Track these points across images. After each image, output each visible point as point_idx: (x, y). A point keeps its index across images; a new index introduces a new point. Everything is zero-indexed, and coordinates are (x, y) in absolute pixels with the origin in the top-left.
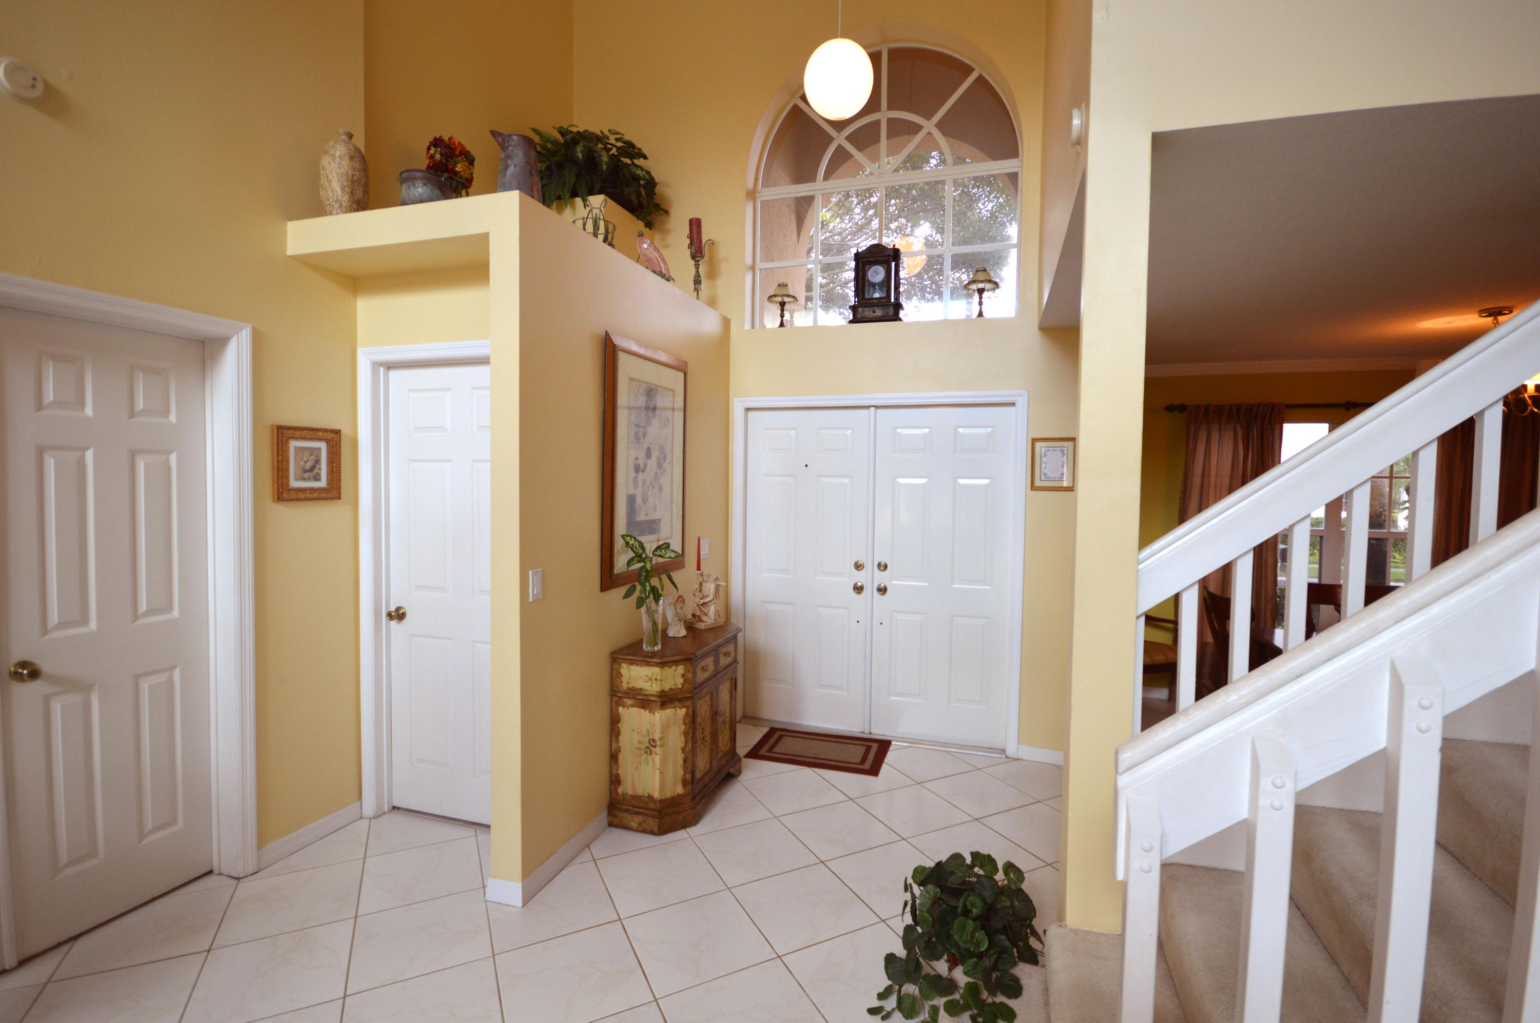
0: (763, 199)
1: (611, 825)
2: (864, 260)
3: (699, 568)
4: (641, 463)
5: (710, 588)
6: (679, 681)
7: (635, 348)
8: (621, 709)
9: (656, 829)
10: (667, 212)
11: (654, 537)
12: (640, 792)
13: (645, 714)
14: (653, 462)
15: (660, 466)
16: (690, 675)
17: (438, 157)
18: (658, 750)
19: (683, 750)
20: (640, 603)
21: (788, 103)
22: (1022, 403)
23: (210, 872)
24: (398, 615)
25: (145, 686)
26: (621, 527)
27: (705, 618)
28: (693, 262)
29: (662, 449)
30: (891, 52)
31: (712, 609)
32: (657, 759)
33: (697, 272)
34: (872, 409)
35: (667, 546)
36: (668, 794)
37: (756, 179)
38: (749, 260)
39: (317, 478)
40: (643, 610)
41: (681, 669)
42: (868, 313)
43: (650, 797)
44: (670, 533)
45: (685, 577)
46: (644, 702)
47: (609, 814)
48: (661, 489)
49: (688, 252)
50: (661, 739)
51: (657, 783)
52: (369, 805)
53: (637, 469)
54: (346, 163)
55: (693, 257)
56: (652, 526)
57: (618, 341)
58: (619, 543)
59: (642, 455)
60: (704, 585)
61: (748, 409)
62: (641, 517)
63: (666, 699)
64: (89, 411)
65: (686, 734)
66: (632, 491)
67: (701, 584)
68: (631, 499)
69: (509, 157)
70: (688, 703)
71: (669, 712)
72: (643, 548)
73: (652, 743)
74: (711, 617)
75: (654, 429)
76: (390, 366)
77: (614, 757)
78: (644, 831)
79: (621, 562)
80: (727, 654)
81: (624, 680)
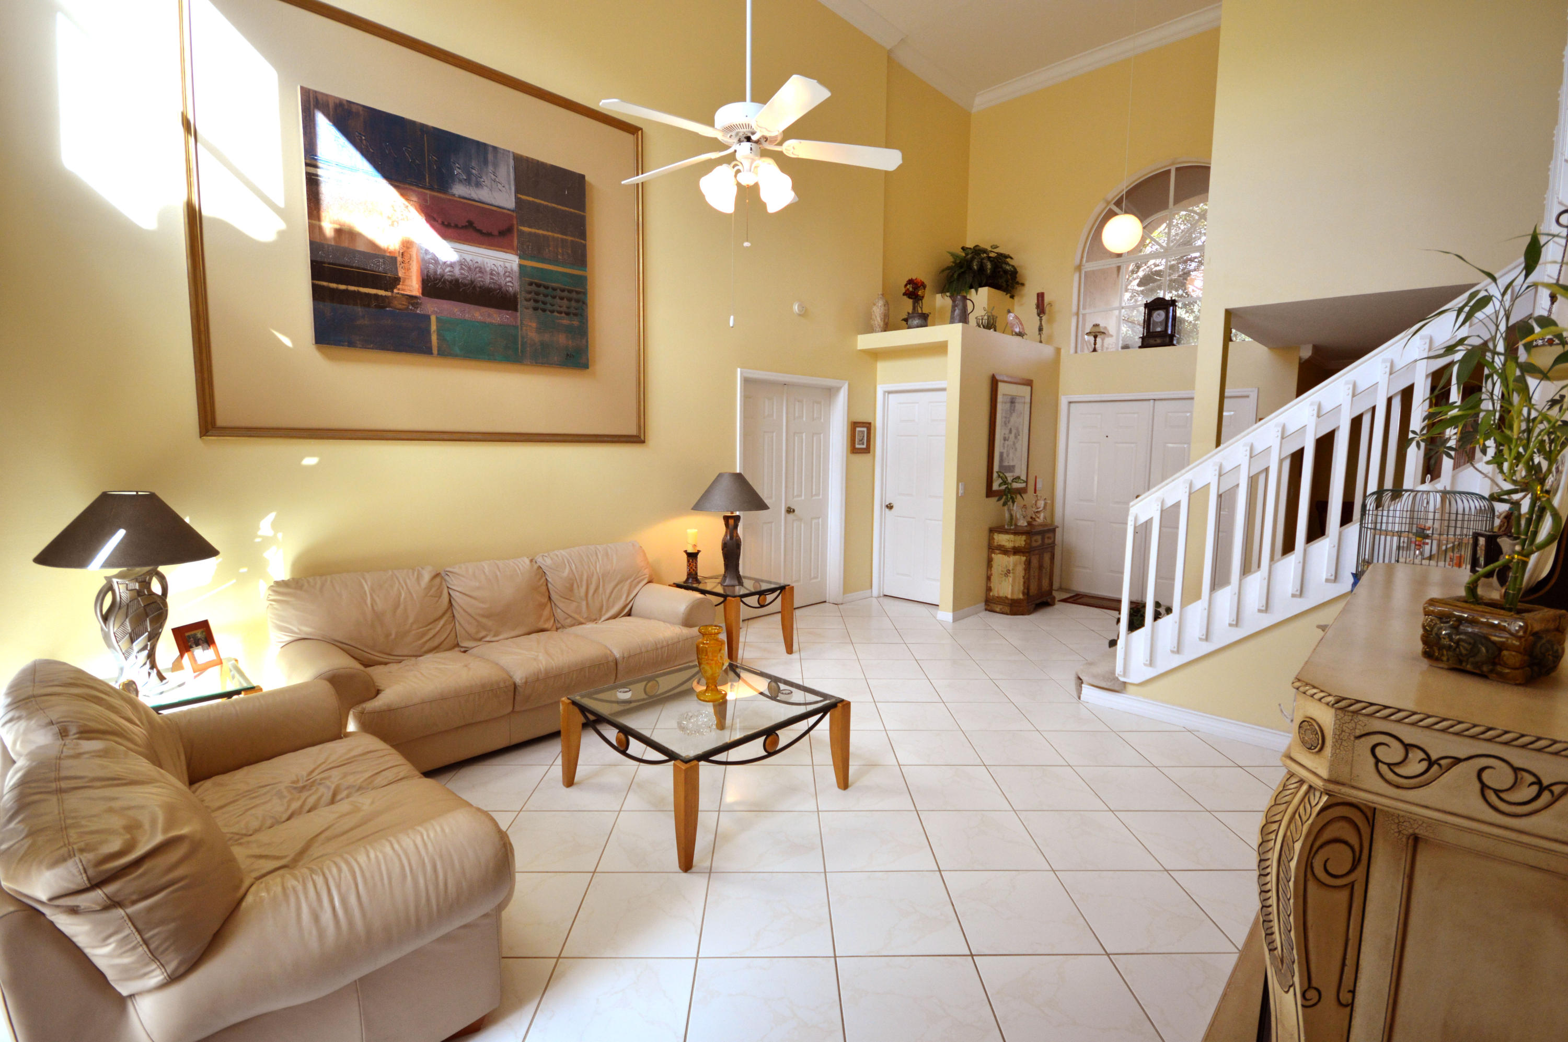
0: (1086, 270)
1: (986, 610)
2: (1151, 307)
3: (1035, 492)
4: (1007, 436)
5: (1041, 504)
6: (1023, 543)
7: (1006, 379)
8: (993, 555)
9: (1008, 612)
10: (1023, 285)
11: (1011, 474)
12: (1001, 594)
13: (1005, 557)
14: (1012, 435)
15: (1016, 437)
16: (1028, 541)
17: (911, 289)
18: (1011, 575)
19: (1024, 577)
20: (1005, 504)
21: (1106, 207)
22: (1254, 396)
23: (825, 602)
24: (890, 507)
25: (813, 522)
26: (996, 468)
27: (1037, 519)
28: (1038, 318)
29: (1017, 429)
30: (1177, 169)
31: (1042, 515)
32: (1011, 579)
33: (1041, 323)
34: (1152, 401)
35: (1019, 478)
36: (1015, 597)
37: (1082, 257)
38: (1074, 309)
39: (863, 444)
40: (1006, 508)
41: (1024, 538)
42: (1152, 341)
43: (1006, 598)
44: (1021, 471)
45: (1029, 497)
46: (1005, 551)
47: (986, 604)
48: (1016, 450)
49: (1035, 311)
50: (1013, 569)
51: (1010, 590)
52: (875, 592)
53: (1005, 439)
54: (882, 308)
55: (1039, 315)
56: (1011, 469)
57: (998, 378)
58: (995, 475)
59: (1007, 432)
60: (1038, 502)
61: (1070, 403)
62: (1006, 464)
63: (1016, 551)
64: (804, 419)
65: (1025, 570)
66: (1002, 450)
67: (1036, 502)
68: (1001, 454)
69: (956, 306)
70: (1027, 555)
71: (1017, 557)
72: (1006, 478)
73: (1009, 571)
74: (1041, 519)
75: (1014, 419)
76: (890, 392)
77: (989, 578)
78: (1002, 613)
79: (995, 487)
80: (1049, 538)
81: (996, 541)
